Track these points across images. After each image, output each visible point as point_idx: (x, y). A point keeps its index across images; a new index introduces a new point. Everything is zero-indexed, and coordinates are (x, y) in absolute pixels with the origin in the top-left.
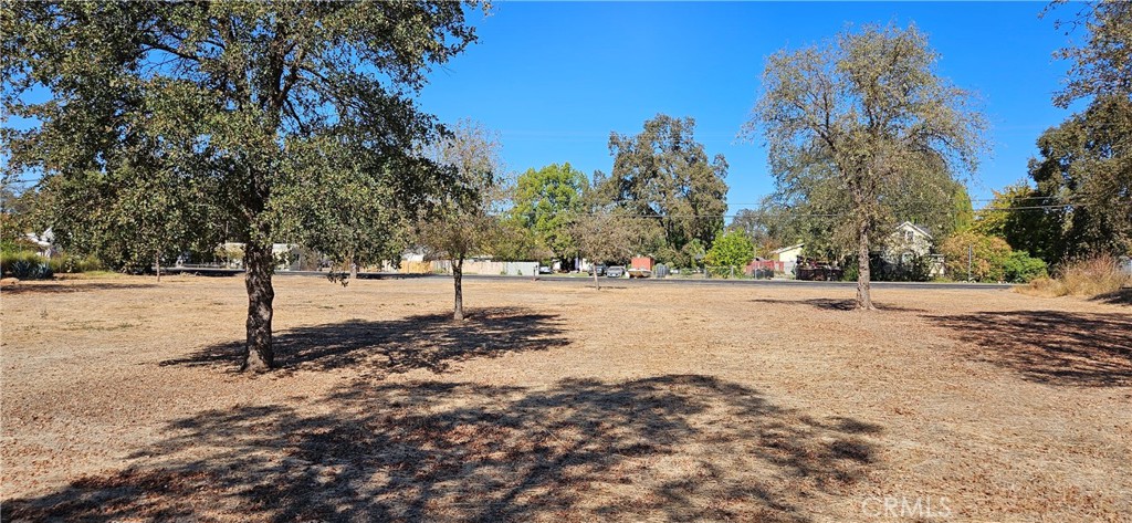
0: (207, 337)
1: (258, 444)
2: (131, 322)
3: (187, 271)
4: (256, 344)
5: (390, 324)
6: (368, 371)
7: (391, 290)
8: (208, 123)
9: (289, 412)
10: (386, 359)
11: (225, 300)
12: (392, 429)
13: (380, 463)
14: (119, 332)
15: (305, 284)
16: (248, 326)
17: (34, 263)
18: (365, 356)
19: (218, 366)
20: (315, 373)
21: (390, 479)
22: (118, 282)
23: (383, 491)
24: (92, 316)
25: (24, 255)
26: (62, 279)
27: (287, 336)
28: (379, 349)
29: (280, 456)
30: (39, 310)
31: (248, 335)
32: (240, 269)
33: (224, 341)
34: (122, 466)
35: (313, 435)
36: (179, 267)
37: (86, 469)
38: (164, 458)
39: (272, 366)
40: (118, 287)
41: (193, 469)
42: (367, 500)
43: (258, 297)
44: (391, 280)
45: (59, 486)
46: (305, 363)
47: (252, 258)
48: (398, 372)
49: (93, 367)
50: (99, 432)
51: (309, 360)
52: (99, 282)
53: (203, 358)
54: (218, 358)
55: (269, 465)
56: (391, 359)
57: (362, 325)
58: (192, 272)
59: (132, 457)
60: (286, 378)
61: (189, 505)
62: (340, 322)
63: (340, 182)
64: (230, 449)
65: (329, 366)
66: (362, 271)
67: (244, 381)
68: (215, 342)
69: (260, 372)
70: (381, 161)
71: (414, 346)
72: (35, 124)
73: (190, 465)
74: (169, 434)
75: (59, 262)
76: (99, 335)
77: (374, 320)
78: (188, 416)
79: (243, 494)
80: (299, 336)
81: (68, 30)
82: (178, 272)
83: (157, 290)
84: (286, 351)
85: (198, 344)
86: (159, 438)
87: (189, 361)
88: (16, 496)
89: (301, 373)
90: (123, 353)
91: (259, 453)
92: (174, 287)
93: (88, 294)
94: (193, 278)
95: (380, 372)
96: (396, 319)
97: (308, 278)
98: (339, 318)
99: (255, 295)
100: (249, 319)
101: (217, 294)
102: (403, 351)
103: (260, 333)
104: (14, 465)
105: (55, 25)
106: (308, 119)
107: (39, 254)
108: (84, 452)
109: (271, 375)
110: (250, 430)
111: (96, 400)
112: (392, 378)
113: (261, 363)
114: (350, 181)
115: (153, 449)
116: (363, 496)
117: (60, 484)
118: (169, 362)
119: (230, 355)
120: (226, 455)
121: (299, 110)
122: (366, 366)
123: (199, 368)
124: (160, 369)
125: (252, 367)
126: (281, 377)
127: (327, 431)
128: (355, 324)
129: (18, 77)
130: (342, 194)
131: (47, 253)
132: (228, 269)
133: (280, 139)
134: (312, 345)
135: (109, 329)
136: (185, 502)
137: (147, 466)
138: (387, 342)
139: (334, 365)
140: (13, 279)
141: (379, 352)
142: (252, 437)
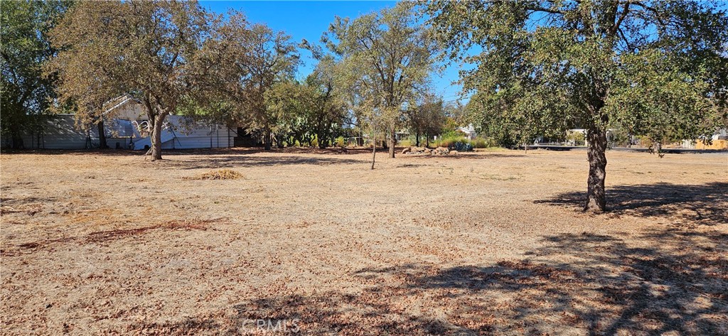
0: (559, 188)
1: (602, 259)
2: (515, 176)
3: (541, 147)
4: (593, 194)
5: (693, 188)
6: (680, 221)
7: (691, 162)
8: (569, 52)
9: (621, 242)
10: (694, 213)
11: (567, 165)
12: (707, 267)
13: (701, 290)
14: (509, 182)
15: (619, 156)
16: (589, 183)
17: (464, 143)
18: (676, 210)
19: (569, 206)
20: (636, 218)
21: (711, 304)
22: (504, 153)
23: (707, 311)
24: (494, 172)
25: (459, 139)
26: (477, 151)
27: (612, 191)
28: (687, 206)
29: (620, 270)
30: (469, 168)
31: (589, 188)
32: (573, 146)
33: (570, 191)
34: (522, 258)
35: (641, 260)
36: (536, 145)
37: (504, 256)
38: (543, 258)
39: (605, 210)
40: (505, 156)
41: (564, 268)
42: (693, 315)
43: (596, 164)
44: (689, 155)
45: (493, 263)
46: (628, 210)
47: (592, 138)
48: (706, 224)
49: (499, 200)
50: (507, 237)
51: (630, 208)
52: (495, 153)
53: (559, 200)
54: (568, 201)
55: (614, 275)
56: (699, 214)
57: (669, 187)
58: (545, 148)
59: (527, 254)
60: (615, 219)
61: (565, 289)
62: (650, 184)
63: (663, 81)
64: (584, 260)
65: (646, 214)
66: (664, 147)
67: (586, 218)
68: (565, 192)
69: (596, 213)
70: (696, 62)
71: (719, 206)
72: (474, 66)
73: (560, 265)
74: (545, 243)
75: (475, 142)
76: (499, 183)
77: (679, 184)
78: (555, 235)
79: (599, 290)
80: (620, 191)
81: (492, 11)
82: (536, 148)
83: (526, 158)
84: (612, 201)
85: (554, 192)
86: (540, 245)
87: (550, 202)
88: (473, 264)
89: (626, 217)
90: (512, 194)
91: (604, 266)
92: (535, 157)
93: (491, 160)
94: (545, 152)
95: (690, 223)
96: (699, 184)
97: (621, 152)
98: (650, 180)
99: (594, 162)
100: (590, 178)
101: (561, 161)
102: (709, 209)
103: (597, 187)
104: (470, 248)
105: (485, 9)
106: (634, 39)
107: (466, 138)
108: (501, 247)
109: (605, 216)
110: (596, 249)
111: (503, 219)
112: (702, 228)
113: (597, 208)
114: (671, 80)
115: (538, 252)
116: (691, 312)
117: (492, 262)
118: (539, 202)
119: (576, 200)
120: (582, 263)
121: (627, 34)
122: (678, 217)
123: (557, 206)
124: (534, 205)
125: (591, 209)
126: (612, 218)
127: (652, 259)
128: (663, 187)
129: (466, 42)
130: (664, 90)
131: (469, 137)
132: (566, 146)
133: (616, 56)
134: (630, 198)
135: (504, 180)
136: (562, 287)
137: (536, 261)
138: (693, 201)
139: (651, 214)
140: (455, 151)
141: (687, 208)
142: (598, 254)
